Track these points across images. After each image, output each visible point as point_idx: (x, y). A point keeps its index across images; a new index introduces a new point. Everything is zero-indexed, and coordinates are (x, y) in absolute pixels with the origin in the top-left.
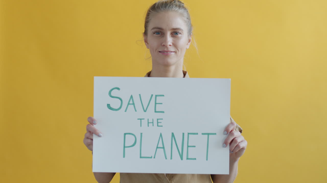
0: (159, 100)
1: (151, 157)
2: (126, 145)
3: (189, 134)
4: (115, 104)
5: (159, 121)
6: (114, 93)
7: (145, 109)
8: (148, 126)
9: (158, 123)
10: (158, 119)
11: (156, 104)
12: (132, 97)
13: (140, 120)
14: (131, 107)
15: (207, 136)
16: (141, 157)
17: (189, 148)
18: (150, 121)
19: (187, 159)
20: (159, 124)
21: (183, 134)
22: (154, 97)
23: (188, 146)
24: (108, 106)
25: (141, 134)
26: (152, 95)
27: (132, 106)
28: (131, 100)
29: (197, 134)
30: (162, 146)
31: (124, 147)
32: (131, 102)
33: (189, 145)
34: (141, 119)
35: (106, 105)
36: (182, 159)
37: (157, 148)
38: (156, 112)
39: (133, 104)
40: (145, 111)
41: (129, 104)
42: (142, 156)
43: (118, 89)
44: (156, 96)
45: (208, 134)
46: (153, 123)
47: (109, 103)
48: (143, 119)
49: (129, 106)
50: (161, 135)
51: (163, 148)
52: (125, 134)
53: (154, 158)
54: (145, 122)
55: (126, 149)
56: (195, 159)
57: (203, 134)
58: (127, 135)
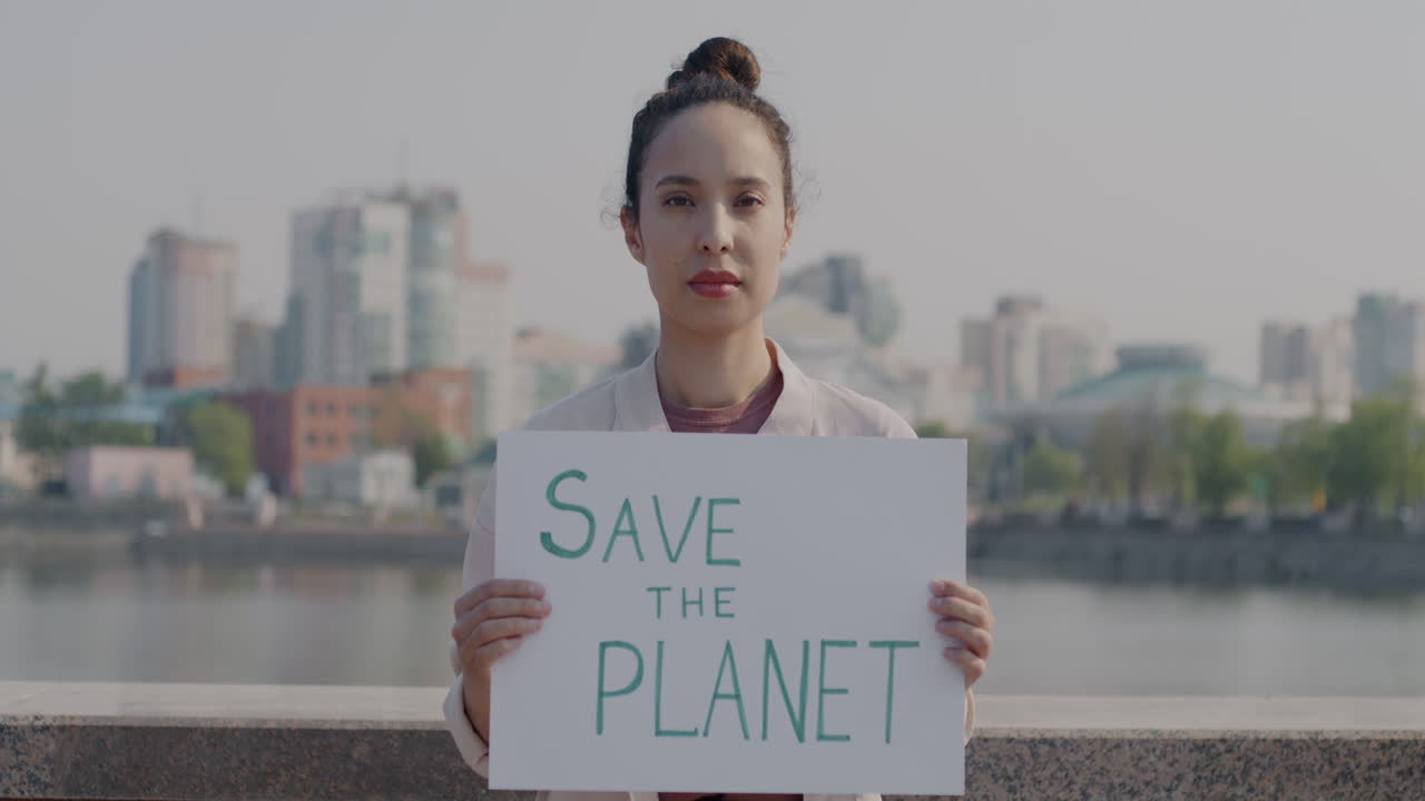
0: (723, 516)
1: (695, 733)
2: (606, 689)
3: (824, 644)
4: (569, 531)
5: (722, 596)
6: (567, 491)
7: (674, 553)
8: (684, 615)
9: (717, 602)
10: (717, 590)
11: (711, 531)
12: (627, 505)
13: (655, 593)
14: (625, 542)
15: (886, 651)
16: (659, 733)
17: (826, 697)
18: (692, 595)
19: (821, 737)
20: (723, 609)
21: (806, 644)
22: (704, 505)
23: (822, 691)
24: (546, 538)
25: (660, 644)
26: (698, 500)
27: (631, 538)
28: (626, 517)
29: (854, 644)
30: (732, 691)
31: (601, 694)
32: (625, 526)
33: (826, 686)
34: (659, 590)
35: (539, 536)
36: (801, 738)
37: (716, 696)
38: (710, 562)
39: (633, 532)
40: (673, 559)
41: (617, 532)
42: (663, 727)
43: (580, 475)
44: (712, 502)
45: (892, 645)
46: (700, 602)
47: (546, 530)
48: (664, 589)
49: (619, 538)
50: (728, 647)
51: (737, 696)
52: (604, 645)
53: (705, 734)
54: (672, 601)
55: (606, 700)
56: (848, 738)
57: (874, 644)
58: (609, 650)
